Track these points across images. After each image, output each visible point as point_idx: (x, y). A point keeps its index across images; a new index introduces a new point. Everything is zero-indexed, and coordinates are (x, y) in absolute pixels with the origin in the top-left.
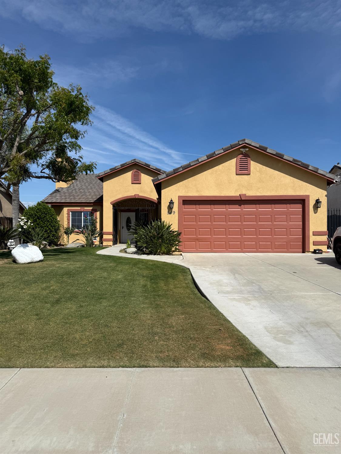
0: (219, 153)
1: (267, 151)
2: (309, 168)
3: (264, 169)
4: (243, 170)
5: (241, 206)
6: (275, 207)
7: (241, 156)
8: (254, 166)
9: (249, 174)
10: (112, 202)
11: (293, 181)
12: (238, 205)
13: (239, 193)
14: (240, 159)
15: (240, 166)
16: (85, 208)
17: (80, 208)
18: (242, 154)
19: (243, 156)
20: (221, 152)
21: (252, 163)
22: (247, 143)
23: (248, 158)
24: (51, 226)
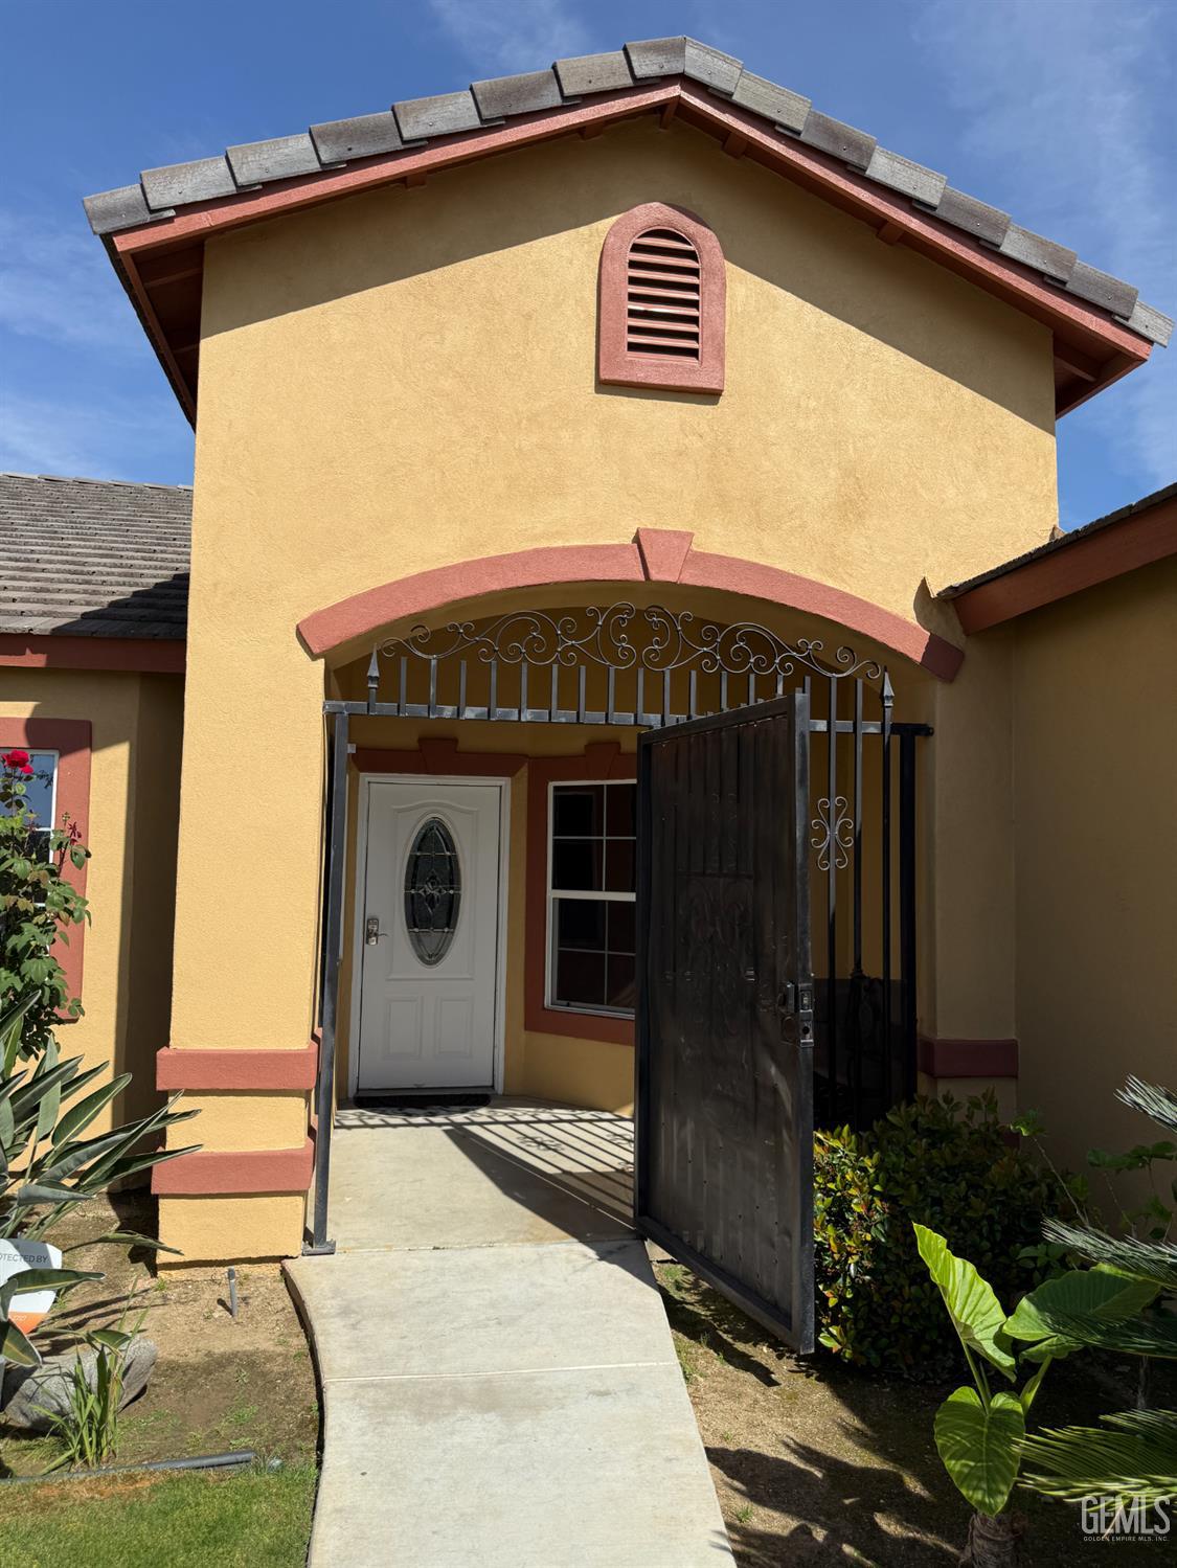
10: (317, 618)
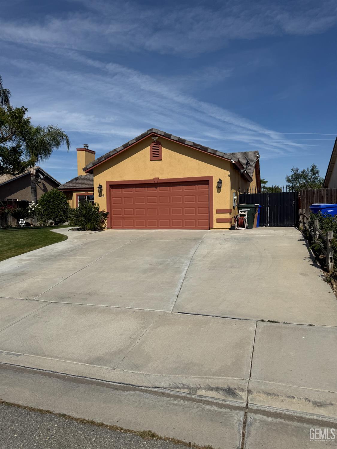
0: (132, 143)
1: (171, 138)
2: (208, 151)
3: (174, 154)
4: (156, 156)
5: (157, 188)
6: (185, 188)
7: (154, 143)
8: (165, 152)
9: (161, 160)
11: (198, 164)
12: (154, 188)
13: (154, 177)
14: (153, 146)
15: (153, 153)
16: (89, 193)
17: (84, 193)
18: (154, 142)
19: (155, 144)
20: (134, 142)
21: (163, 149)
22: (154, 132)
23: (160, 145)
24: (59, 208)
